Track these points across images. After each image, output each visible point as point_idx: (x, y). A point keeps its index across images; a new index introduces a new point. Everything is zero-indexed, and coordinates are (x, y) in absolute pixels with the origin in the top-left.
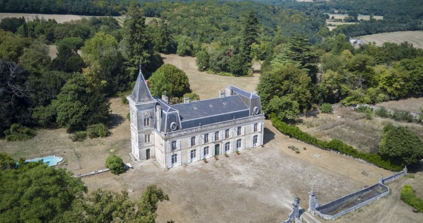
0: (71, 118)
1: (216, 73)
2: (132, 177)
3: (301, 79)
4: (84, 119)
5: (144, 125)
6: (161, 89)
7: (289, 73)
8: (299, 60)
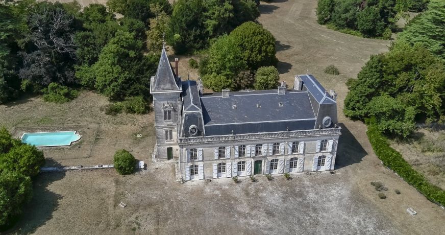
0: (109, 85)
1: (338, 29)
2: (138, 183)
3: (429, 74)
4: (123, 88)
5: (163, 118)
6: (226, 60)
7: (413, 62)
8: (440, 39)
